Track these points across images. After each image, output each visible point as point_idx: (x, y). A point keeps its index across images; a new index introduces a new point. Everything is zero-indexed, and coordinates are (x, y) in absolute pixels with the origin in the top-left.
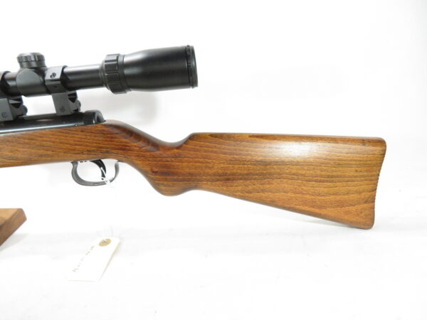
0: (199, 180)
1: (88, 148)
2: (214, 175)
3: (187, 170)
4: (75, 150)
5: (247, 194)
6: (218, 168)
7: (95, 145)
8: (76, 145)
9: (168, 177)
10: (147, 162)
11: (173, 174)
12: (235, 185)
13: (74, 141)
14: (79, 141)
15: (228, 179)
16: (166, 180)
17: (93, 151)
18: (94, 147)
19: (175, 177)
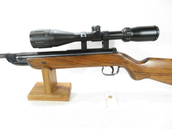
0: (150, 75)
1: (113, 62)
2: (156, 73)
3: (147, 71)
4: (108, 62)
5: (166, 81)
6: (158, 71)
7: (116, 61)
8: (109, 61)
9: (140, 74)
10: (133, 68)
11: (142, 72)
12: (163, 77)
13: (109, 59)
14: (110, 59)
15: (161, 75)
16: (139, 75)
17: (115, 63)
18: (116, 62)
19: (142, 74)
